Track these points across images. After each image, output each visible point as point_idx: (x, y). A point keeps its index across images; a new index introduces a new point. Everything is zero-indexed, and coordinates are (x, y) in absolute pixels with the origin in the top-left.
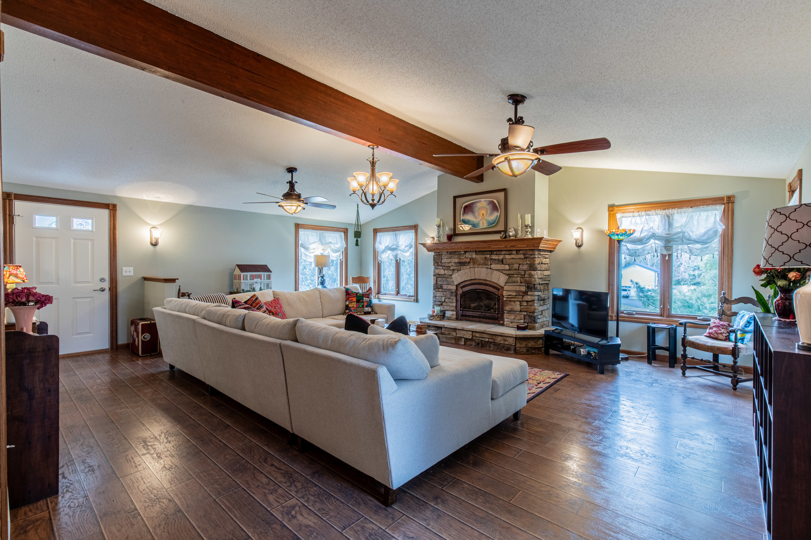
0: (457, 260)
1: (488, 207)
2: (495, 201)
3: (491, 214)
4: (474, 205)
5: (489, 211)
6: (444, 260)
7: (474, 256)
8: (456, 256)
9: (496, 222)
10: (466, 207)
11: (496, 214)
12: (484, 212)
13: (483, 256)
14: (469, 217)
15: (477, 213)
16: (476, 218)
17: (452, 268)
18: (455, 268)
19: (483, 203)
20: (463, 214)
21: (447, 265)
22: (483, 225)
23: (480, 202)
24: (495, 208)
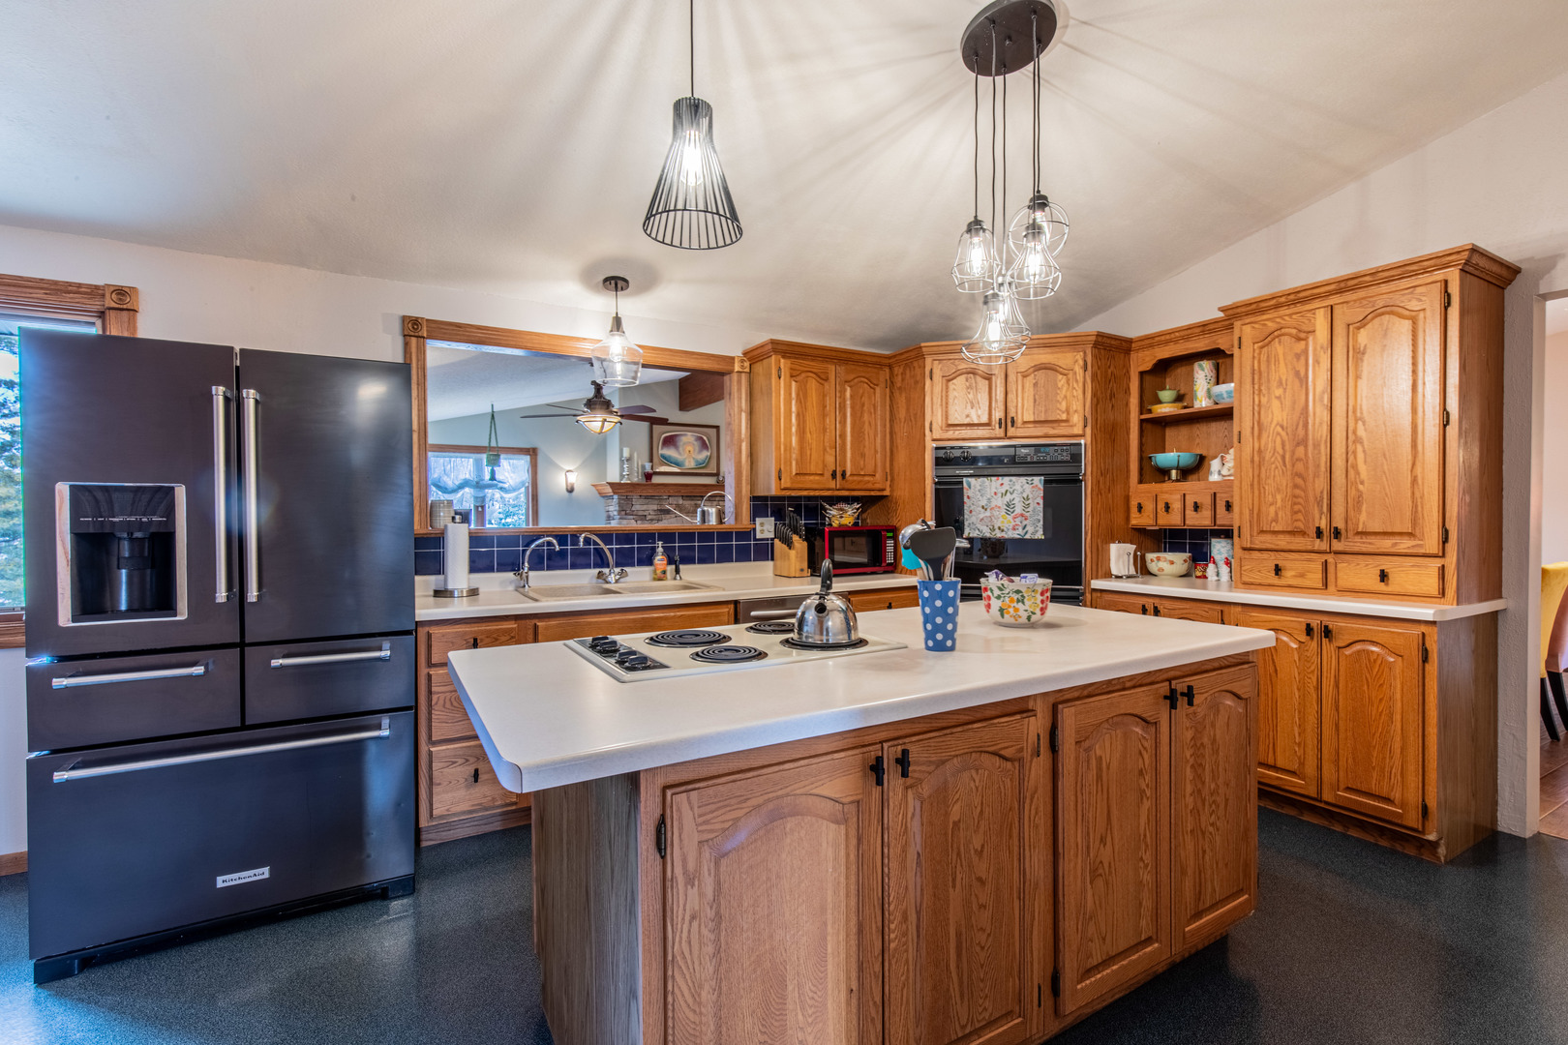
0: (655, 507)
1: (695, 443)
2: (705, 438)
3: (700, 451)
4: (678, 438)
5: (697, 448)
6: (637, 507)
7: (681, 502)
8: (656, 502)
9: (706, 463)
10: (666, 438)
11: (706, 454)
12: (689, 448)
13: (693, 503)
14: (670, 452)
15: (681, 449)
16: (680, 454)
17: (649, 517)
18: (654, 517)
19: (689, 437)
20: (662, 449)
21: (641, 513)
22: (690, 464)
23: (685, 435)
24: (704, 446)
